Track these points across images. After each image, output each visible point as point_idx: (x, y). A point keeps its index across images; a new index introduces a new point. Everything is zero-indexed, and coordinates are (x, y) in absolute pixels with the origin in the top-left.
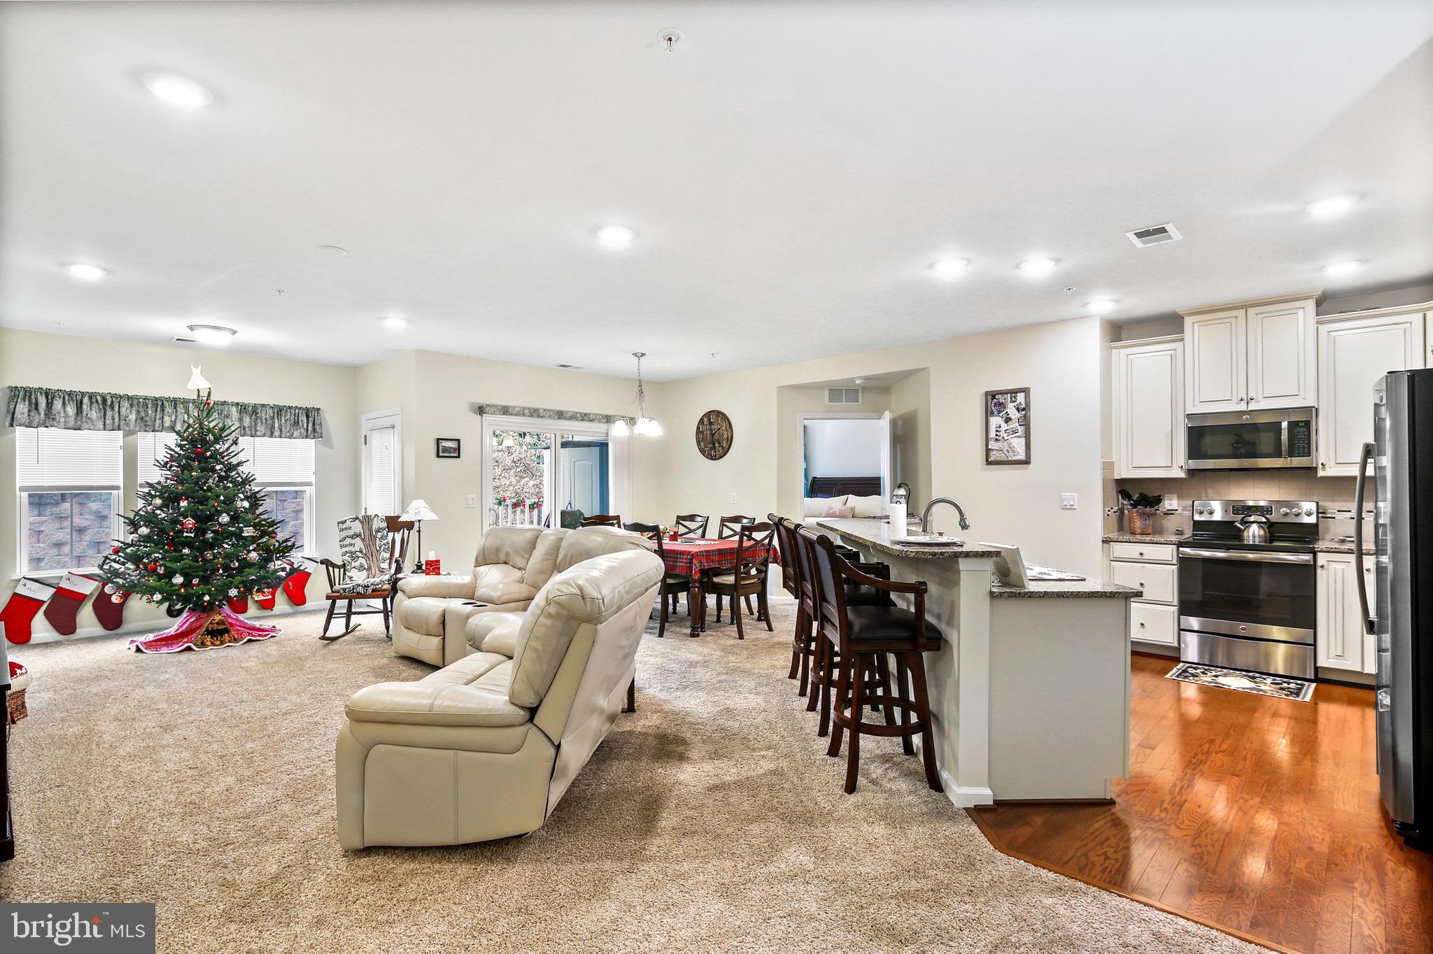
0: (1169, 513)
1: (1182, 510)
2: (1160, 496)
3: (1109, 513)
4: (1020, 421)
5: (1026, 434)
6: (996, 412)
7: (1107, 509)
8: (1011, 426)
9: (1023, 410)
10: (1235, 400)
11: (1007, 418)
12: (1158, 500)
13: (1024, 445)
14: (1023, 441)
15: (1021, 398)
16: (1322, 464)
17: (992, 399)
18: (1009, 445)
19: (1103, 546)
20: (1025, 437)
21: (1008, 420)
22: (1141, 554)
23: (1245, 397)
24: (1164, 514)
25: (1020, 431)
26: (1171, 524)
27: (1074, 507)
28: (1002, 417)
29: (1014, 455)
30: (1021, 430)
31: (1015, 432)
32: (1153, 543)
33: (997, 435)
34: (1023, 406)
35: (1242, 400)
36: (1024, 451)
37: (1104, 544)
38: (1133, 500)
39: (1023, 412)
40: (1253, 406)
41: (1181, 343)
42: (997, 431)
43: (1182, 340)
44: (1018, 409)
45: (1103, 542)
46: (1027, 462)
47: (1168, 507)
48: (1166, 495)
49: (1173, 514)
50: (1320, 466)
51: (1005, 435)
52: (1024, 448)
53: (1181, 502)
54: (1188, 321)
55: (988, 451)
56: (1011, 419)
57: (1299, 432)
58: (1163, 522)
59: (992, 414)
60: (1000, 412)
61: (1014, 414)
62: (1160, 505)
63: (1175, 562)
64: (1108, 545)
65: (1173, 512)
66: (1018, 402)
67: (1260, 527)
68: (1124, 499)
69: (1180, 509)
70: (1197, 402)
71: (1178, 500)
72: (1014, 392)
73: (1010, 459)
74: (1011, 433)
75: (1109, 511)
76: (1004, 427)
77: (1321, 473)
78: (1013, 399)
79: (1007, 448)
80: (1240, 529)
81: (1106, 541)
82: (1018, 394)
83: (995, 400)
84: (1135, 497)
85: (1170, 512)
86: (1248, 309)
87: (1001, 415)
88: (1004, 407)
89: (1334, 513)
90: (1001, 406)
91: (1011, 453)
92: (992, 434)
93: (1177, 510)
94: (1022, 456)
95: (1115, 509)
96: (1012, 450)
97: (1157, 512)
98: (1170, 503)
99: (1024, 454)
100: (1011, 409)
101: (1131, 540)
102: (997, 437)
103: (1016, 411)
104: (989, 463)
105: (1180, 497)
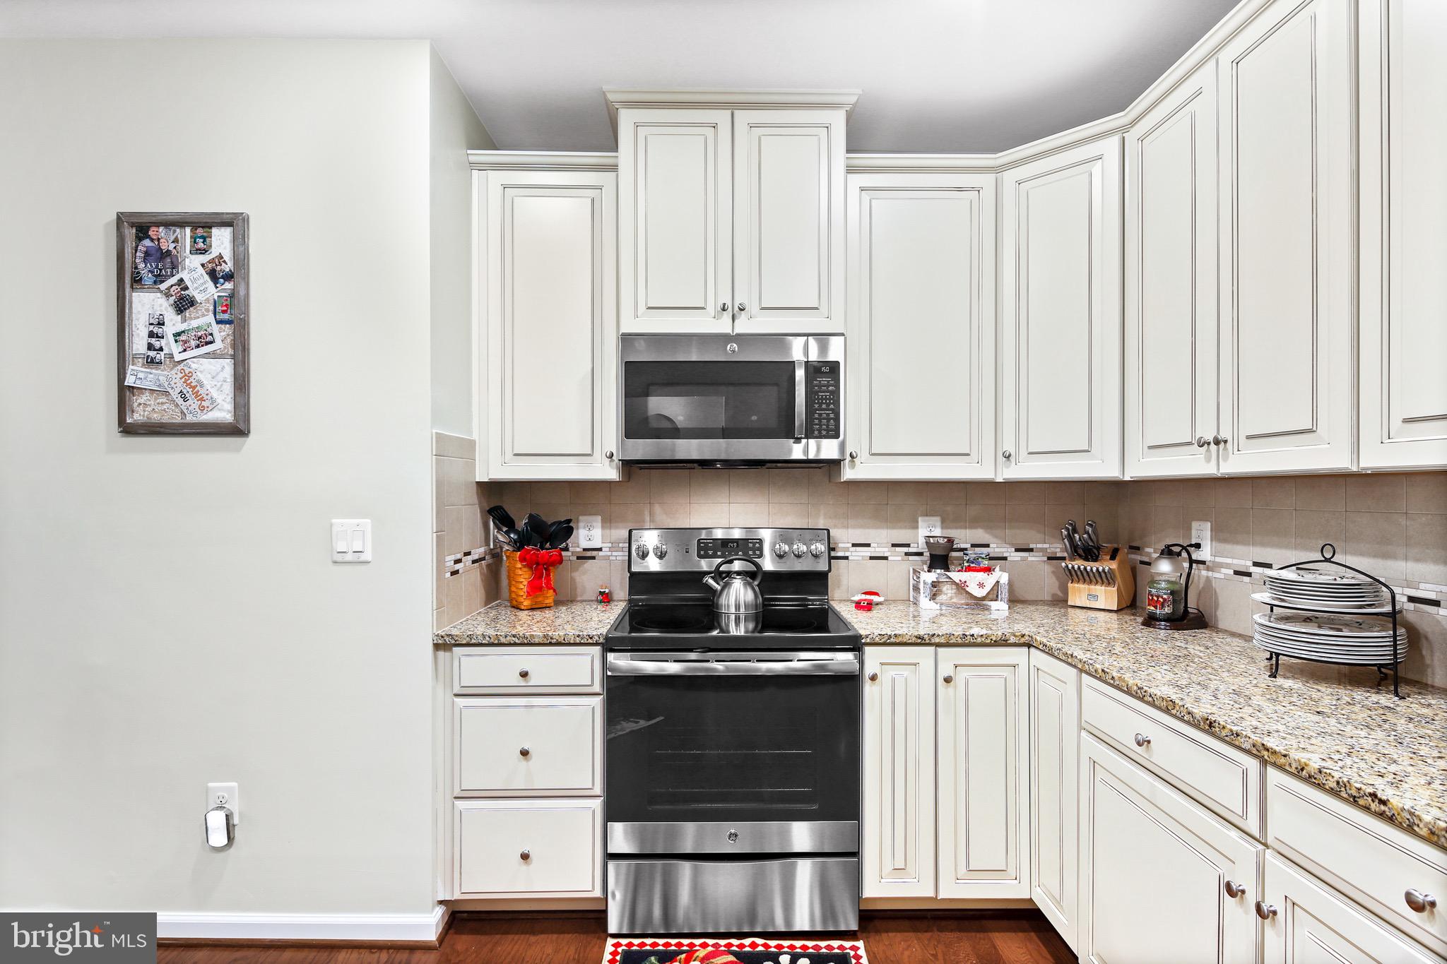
0: (587, 555)
1: (611, 549)
2: (569, 521)
3: (458, 566)
4: (219, 308)
5: (234, 346)
6: (148, 279)
7: (450, 559)
8: (195, 323)
9: (229, 277)
10: (711, 309)
11: (181, 298)
12: (566, 530)
13: (230, 379)
14: (226, 368)
15: (221, 240)
16: (851, 455)
17: (139, 239)
18: (187, 377)
19: (436, 658)
20: (234, 357)
21: (184, 304)
22: (524, 675)
23: (729, 304)
24: (578, 558)
25: (218, 337)
26: (589, 578)
27: (363, 557)
28: (168, 295)
29: (202, 408)
30: (222, 335)
31: (204, 340)
32: (551, 644)
33: (150, 347)
34: (228, 267)
35: (724, 310)
36: (230, 398)
37: (441, 654)
38: (516, 532)
39: (228, 285)
40: (744, 326)
41: (612, 175)
42: (151, 335)
43: (613, 168)
44: (213, 275)
45: (437, 647)
46: (237, 429)
47: (585, 544)
48: (581, 518)
49: (593, 558)
50: (848, 458)
51: (175, 349)
52: (228, 388)
53: (607, 531)
54: (626, 120)
55: (125, 393)
56: (192, 303)
57: (820, 386)
58: (576, 575)
59: (137, 281)
60: (159, 279)
61: (204, 291)
62: (568, 541)
63: (597, 688)
64: (448, 654)
65: (594, 553)
66: (214, 253)
67: (747, 584)
68: (499, 529)
69: (606, 546)
70: (642, 308)
71: (603, 527)
72: (203, 225)
73: (190, 418)
74: (193, 343)
75: (458, 561)
76: (174, 323)
77: (848, 474)
78: (201, 245)
79: (180, 385)
80: (713, 591)
81: (443, 645)
82: (215, 231)
83: (147, 242)
84: (521, 523)
85: (589, 554)
86: (736, 112)
87: (163, 286)
88: (174, 266)
89: (847, 549)
90: (165, 262)
91: (193, 403)
92: (139, 344)
93: (600, 549)
94: (223, 413)
95: (478, 552)
96: (197, 394)
97: (564, 553)
98: (589, 534)
99: (229, 406)
100: (192, 270)
101: (503, 640)
102: (152, 354)
103: (207, 277)
104: (128, 429)
105: (608, 522)
